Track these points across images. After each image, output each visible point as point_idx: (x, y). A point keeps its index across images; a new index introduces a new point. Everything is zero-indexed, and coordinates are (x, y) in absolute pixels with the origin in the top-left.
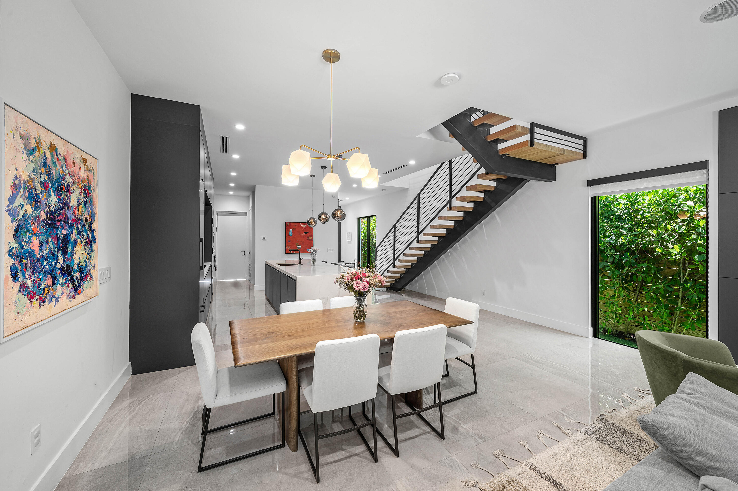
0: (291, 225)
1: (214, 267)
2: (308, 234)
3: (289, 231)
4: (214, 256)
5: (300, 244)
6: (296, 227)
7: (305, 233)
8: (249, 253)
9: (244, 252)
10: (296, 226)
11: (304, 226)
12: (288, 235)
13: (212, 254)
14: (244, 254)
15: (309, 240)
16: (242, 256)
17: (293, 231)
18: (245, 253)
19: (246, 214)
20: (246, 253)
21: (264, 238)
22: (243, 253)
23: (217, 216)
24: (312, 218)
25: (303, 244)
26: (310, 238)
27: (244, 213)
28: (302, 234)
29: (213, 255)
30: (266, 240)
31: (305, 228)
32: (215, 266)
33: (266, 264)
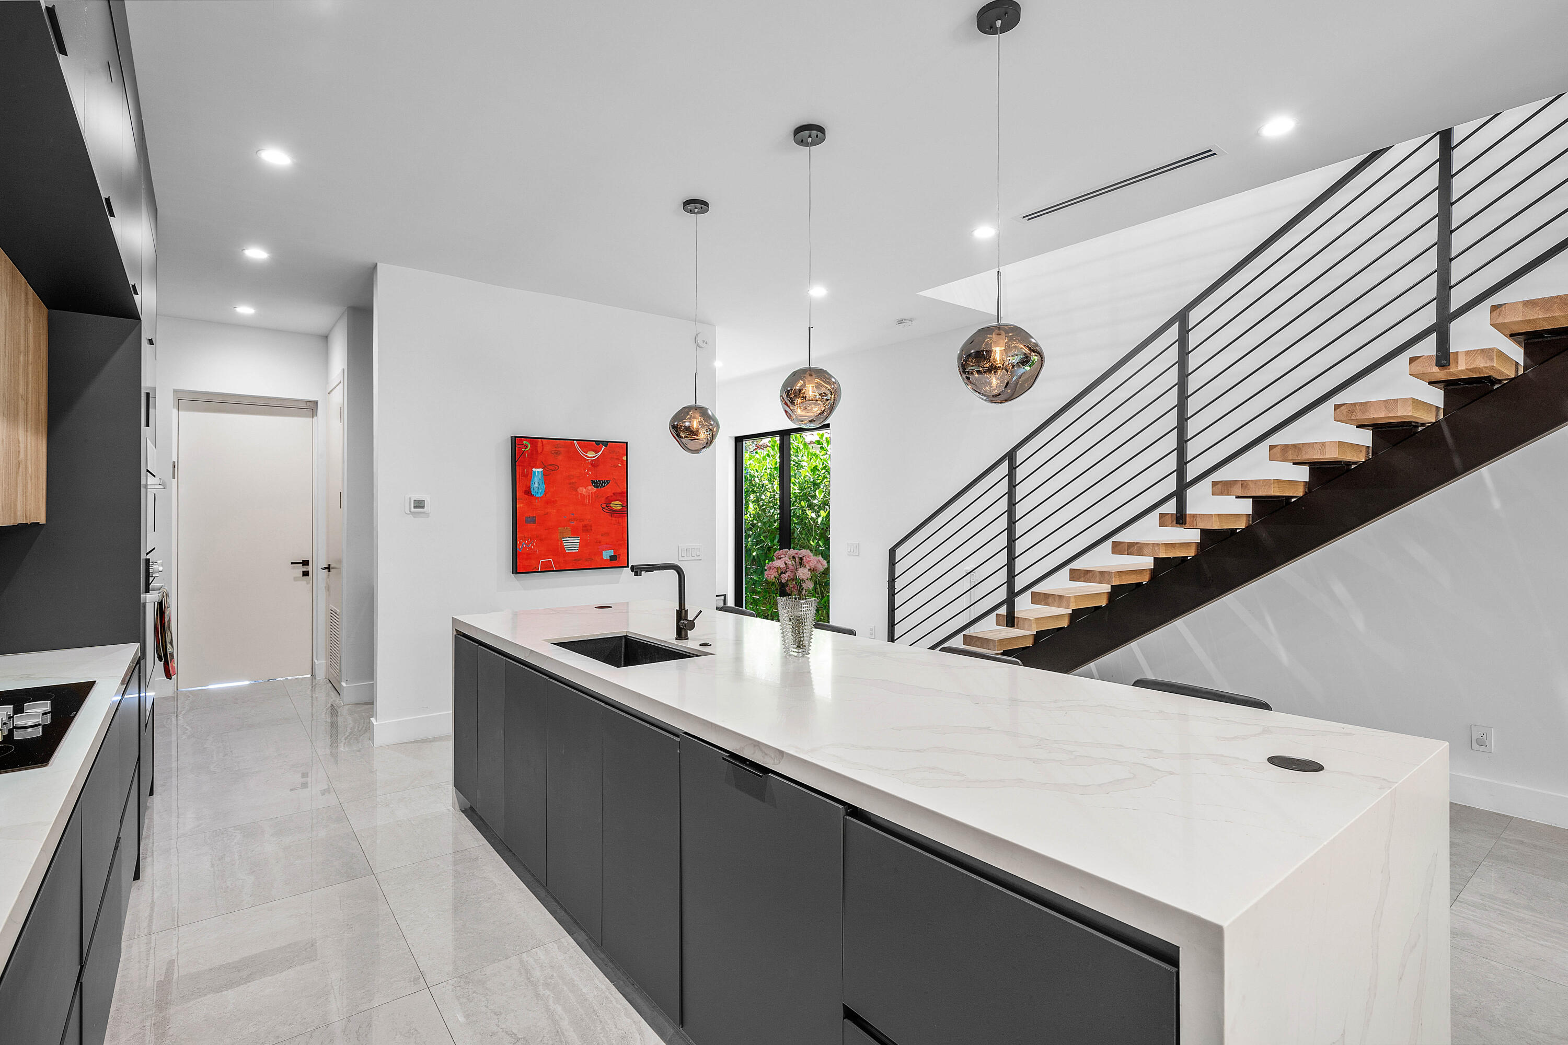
0: (539, 450)
1: (160, 660)
2: (608, 490)
3: (528, 476)
4: (160, 604)
5: (575, 533)
6: (560, 458)
7: (596, 484)
8: (328, 568)
9: (305, 563)
10: (558, 453)
11: (591, 454)
12: (528, 492)
13: (147, 591)
14: (306, 574)
15: (613, 512)
16: (296, 579)
17: (545, 475)
18: (309, 568)
19: (311, 408)
20: (316, 568)
21: (419, 504)
22: (301, 569)
23: (175, 411)
24: (696, 408)
25: (587, 529)
26: (617, 505)
27: (304, 405)
28: (583, 490)
29: (150, 599)
30: (427, 515)
31: (594, 464)
32: (164, 656)
33: (459, 633)
